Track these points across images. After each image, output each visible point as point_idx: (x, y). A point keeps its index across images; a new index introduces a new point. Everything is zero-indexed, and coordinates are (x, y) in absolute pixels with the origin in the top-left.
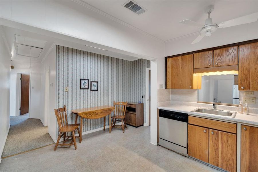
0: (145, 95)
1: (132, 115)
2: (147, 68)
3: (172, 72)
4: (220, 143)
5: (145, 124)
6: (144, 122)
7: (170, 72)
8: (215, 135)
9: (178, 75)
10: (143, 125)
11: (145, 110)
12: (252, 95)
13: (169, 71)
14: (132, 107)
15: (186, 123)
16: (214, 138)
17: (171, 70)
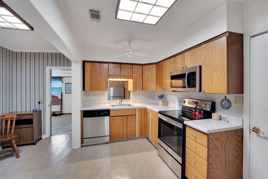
0: (43, 100)
1: (24, 129)
2: (48, 66)
3: (91, 76)
4: (129, 123)
5: (44, 137)
6: (42, 135)
7: (89, 75)
8: (126, 119)
9: (96, 79)
10: (41, 139)
11: (44, 118)
12: (135, 93)
13: (87, 74)
14: (23, 119)
15: (108, 117)
16: (126, 121)
17: (90, 74)
